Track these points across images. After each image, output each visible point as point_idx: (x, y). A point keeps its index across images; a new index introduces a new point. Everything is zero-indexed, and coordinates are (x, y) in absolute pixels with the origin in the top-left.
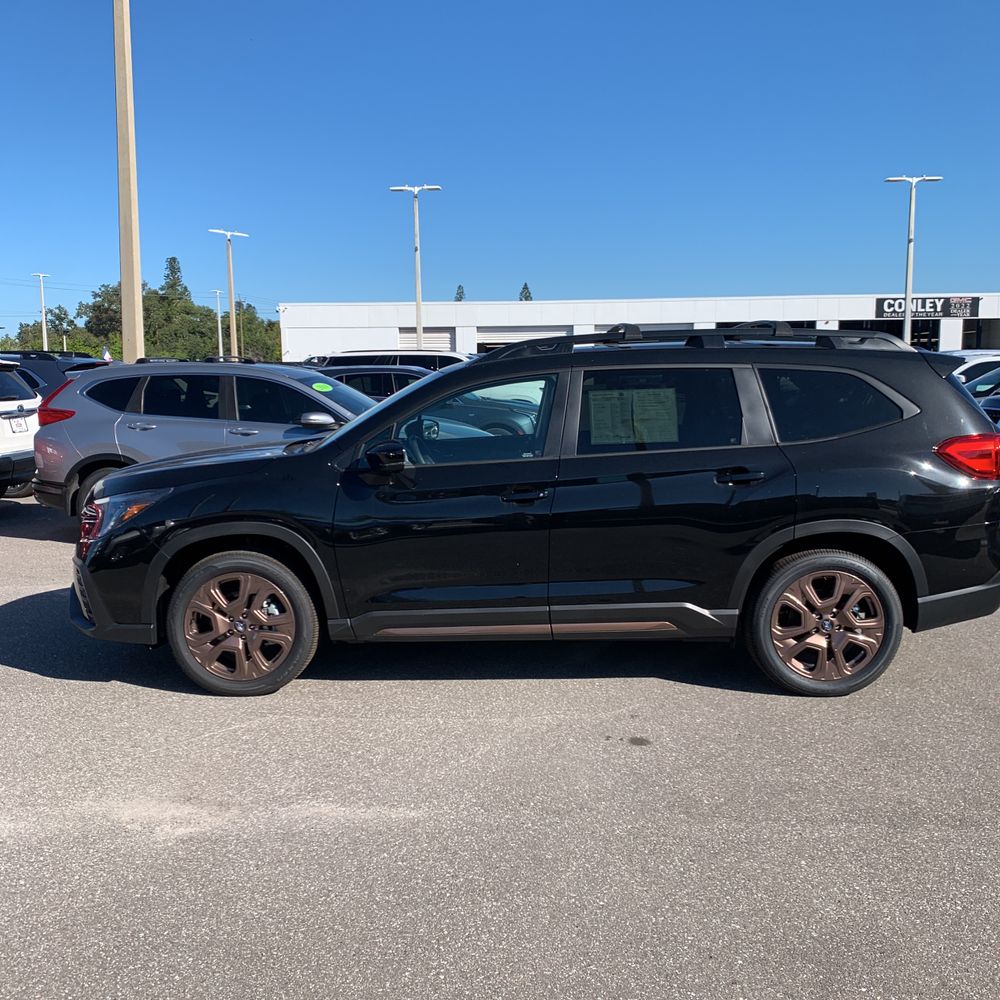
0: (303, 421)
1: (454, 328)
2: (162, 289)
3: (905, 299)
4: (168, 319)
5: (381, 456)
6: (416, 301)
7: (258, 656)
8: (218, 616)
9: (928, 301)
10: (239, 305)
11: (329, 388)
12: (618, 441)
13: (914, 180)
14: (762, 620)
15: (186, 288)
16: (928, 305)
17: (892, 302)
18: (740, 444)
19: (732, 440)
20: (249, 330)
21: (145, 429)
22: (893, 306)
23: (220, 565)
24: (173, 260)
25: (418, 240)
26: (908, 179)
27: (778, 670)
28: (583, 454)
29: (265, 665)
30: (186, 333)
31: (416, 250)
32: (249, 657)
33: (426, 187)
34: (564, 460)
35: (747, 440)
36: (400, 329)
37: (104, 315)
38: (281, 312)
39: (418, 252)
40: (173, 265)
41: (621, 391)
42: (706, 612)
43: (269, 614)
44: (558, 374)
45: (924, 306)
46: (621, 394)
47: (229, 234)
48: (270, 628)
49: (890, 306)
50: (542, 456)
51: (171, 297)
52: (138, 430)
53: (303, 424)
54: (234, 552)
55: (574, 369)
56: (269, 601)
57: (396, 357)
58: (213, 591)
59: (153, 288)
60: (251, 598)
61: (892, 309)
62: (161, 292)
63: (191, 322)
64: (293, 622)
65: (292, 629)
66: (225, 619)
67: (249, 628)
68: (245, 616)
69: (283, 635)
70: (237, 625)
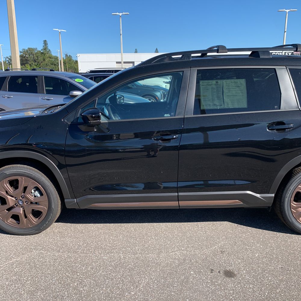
0: (70, 94)
1: (134, 62)
2: (41, 50)
4: (44, 60)
5: (89, 116)
6: (121, 53)
7: (31, 216)
8: (9, 197)
10: (66, 55)
11: (82, 81)
12: (216, 108)
13: (288, 11)
14: (287, 200)
15: (50, 50)
18: (280, 109)
19: (276, 107)
20: (70, 63)
21: (9, 98)
23: (8, 172)
24: (45, 41)
25: (121, 31)
26: (285, 10)
27: (293, 224)
28: (197, 114)
29: (34, 220)
30: (50, 64)
31: (121, 35)
32: (26, 217)
33: (124, 13)
34: (187, 118)
35: (284, 107)
36: (116, 62)
37: (24, 59)
38: (78, 57)
39: (122, 35)
40: (45, 42)
41: (217, 81)
42: (258, 195)
43: (35, 196)
44: (183, 71)
46: (217, 82)
47: (60, 30)
48: (36, 203)
50: (175, 116)
51: (45, 53)
52: (6, 98)
53: (70, 95)
54: (15, 165)
55: (192, 69)
56: (35, 189)
57: (113, 70)
58: (5, 185)
59: (39, 50)
60: (25, 188)
62: (42, 51)
63: (51, 61)
64: (47, 200)
65: (47, 204)
66: (13, 198)
67: (25, 203)
68: (23, 197)
69: (42, 207)
70: (19, 201)
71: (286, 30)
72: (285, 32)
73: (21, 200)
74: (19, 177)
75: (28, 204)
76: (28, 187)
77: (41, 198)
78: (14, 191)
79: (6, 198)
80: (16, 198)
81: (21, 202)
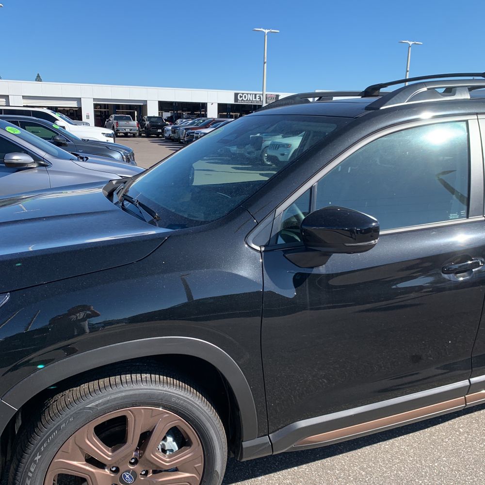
0: (5, 161)
1: (8, 96)
3: (262, 95)
9: (257, 95)
13: (267, 31)
16: (257, 97)
17: (242, 95)
22: (242, 97)
23: (101, 404)
26: (264, 30)
45: (255, 98)
49: (241, 97)
50: (468, 217)
58: (87, 440)
61: (241, 99)
64: (201, 456)
65: (200, 464)
66: (105, 472)
67: (140, 476)
68: (133, 461)
69: (187, 475)
70: (124, 476)
71: (266, 61)
72: (265, 63)
73: (128, 471)
74: (129, 410)
75: (148, 476)
76: (154, 433)
77: (187, 454)
78: (113, 451)
79: (88, 476)
80: (114, 469)
81: (130, 476)
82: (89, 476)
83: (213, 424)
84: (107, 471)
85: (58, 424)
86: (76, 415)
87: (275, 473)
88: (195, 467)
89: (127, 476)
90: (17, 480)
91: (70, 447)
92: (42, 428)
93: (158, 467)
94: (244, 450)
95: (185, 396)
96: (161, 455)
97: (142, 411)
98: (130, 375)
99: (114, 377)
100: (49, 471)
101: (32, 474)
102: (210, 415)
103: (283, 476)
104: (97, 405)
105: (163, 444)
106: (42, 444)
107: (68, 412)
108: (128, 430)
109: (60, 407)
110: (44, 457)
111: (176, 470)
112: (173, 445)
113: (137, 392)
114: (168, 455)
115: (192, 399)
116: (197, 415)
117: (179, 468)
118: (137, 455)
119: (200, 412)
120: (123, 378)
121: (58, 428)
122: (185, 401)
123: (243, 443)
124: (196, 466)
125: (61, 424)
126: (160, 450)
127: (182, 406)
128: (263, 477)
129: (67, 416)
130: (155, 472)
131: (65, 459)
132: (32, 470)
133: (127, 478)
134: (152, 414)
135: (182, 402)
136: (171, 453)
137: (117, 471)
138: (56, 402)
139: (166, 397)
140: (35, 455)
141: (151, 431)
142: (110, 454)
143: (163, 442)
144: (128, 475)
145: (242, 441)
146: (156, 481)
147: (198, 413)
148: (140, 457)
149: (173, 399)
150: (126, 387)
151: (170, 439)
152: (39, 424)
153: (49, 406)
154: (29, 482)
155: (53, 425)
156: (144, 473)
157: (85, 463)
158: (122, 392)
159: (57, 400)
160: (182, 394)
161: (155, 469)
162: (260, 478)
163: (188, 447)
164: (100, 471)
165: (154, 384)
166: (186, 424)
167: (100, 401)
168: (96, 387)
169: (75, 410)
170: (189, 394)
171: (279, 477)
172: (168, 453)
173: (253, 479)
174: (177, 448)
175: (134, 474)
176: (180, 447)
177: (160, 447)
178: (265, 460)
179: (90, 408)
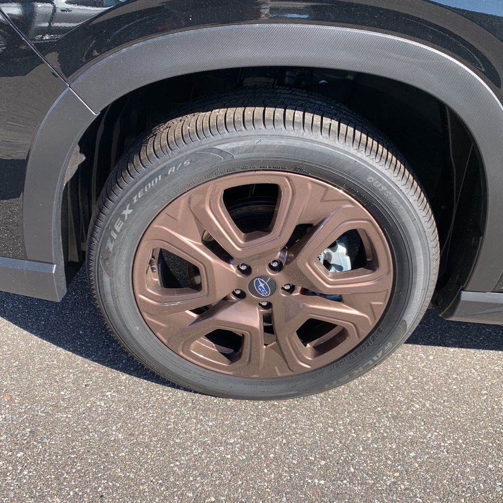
64: (387, 290)
65: (381, 303)
66: (230, 268)
67: (281, 290)
68: (275, 265)
69: (355, 312)
70: (258, 283)
73: (265, 277)
74: (288, 177)
75: (294, 294)
76: (319, 230)
77: (364, 281)
78: (247, 239)
79: (202, 266)
80: (243, 268)
81: (265, 286)
82: (204, 265)
83: (426, 245)
84: (233, 268)
85: (164, 164)
86: (196, 157)
87: (477, 351)
88: (371, 305)
89: (262, 285)
90: (95, 238)
91: (180, 212)
92: (138, 165)
93: (313, 286)
94: (460, 304)
95: (393, 179)
96: (321, 269)
97: (310, 185)
98: (301, 113)
99: (272, 109)
100: (144, 238)
101: (116, 235)
102: (426, 229)
103: (488, 357)
104: (233, 150)
105: (329, 254)
106: (136, 192)
107: (182, 149)
108: (277, 212)
109: (171, 138)
110: (137, 214)
111: (339, 299)
112: (345, 260)
113: (308, 145)
114: (332, 273)
115: (403, 188)
116: (403, 220)
117: (344, 298)
118: (283, 258)
119: (411, 216)
120: (290, 114)
121: (163, 171)
122: (389, 188)
123: (463, 293)
124: (374, 303)
125: (169, 166)
126: (322, 261)
127: (382, 196)
128: (457, 349)
129: (181, 155)
130: (305, 292)
131: (172, 230)
132: (118, 229)
133: (261, 287)
134: (324, 195)
135: (384, 188)
136: (338, 271)
137: (248, 272)
138: (167, 129)
139: (357, 171)
140: (123, 207)
141: (314, 225)
142: (241, 242)
143: (330, 251)
144: (263, 282)
145: (463, 290)
146: (304, 306)
147: (406, 218)
148: (287, 263)
149: (370, 179)
150: (290, 131)
151: (342, 249)
152: (136, 159)
153: (156, 134)
154: (112, 245)
155: (156, 165)
156: (288, 287)
157: (201, 244)
158: (281, 137)
159: (170, 127)
160: (388, 175)
161: (306, 287)
162: (452, 350)
163: (369, 271)
164: (222, 264)
165: (342, 140)
166: (378, 231)
167: (241, 144)
168: (238, 118)
169: (195, 147)
170: (399, 178)
171: (483, 358)
172: (333, 270)
173: (441, 348)
174: (349, 268)
175: (273, 285)
176: (355, 266)
177: (322, 257)
178: (464, 327)
179: (221, 151)
